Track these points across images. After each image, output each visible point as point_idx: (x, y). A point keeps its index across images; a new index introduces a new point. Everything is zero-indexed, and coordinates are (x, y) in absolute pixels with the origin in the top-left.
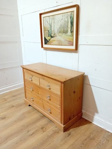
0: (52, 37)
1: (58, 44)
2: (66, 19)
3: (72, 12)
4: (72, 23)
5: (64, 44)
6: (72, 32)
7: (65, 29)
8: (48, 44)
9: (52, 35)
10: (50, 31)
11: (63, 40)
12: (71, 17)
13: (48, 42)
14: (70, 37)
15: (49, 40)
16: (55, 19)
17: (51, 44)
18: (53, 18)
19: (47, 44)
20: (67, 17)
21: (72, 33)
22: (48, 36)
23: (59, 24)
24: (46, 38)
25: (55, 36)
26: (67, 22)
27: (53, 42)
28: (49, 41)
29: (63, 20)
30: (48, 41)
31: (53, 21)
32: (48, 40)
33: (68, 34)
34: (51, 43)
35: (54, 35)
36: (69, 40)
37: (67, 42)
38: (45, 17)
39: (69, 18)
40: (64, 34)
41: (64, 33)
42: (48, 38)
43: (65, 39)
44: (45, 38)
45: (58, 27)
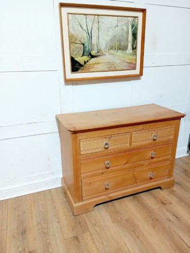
0: (93, 57)
1: (107, 69)
2: (125, 28)
3: (135, 17)
4: (135, 35)
5: (119, 68)
6: (134, 48)
7: (123, 43)
8: (83, 71)
9: (93, 53)
10: (86, 45)
11: (118, 61)
12: (133, 26)
13: (82, 68)
14: (132, 57)
15: (85, 63)
16: (100, 23)
17: (91, 70)
18: (96, 19)
19: (79, 71)
20: (127, 24)
21: (134, 51)
22: (83, 55)
23: (111, 34)
24: (76, 59)
25: (99, 54)
26: (126, 32)
27: (96, 66)
28: (86, 65)
29: (119, 27)
30: (81, 66)
31: (96, 25)
32: (82, 63)
33: (127, 51)
34: (89, 69)
35: (98, 52)
36: (128, 61)
37: (126, 64)
38: (74, 14)
39: (130, 27)
40: (120, 51)
41: (120, 49)
42: (80, 59)
43: (121, 60)
44: (72, 59)
45: (108, 39)
